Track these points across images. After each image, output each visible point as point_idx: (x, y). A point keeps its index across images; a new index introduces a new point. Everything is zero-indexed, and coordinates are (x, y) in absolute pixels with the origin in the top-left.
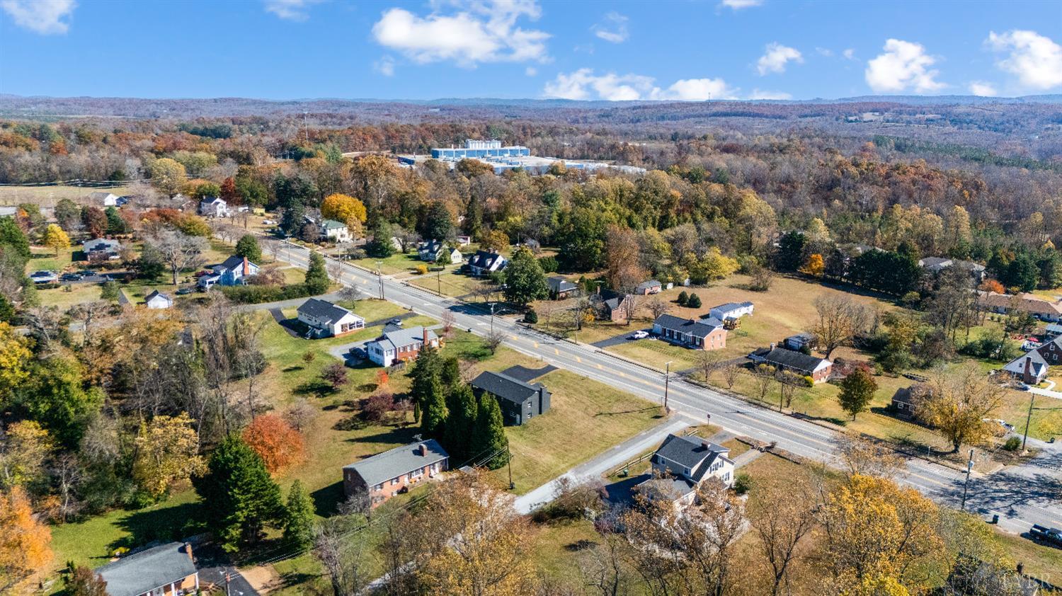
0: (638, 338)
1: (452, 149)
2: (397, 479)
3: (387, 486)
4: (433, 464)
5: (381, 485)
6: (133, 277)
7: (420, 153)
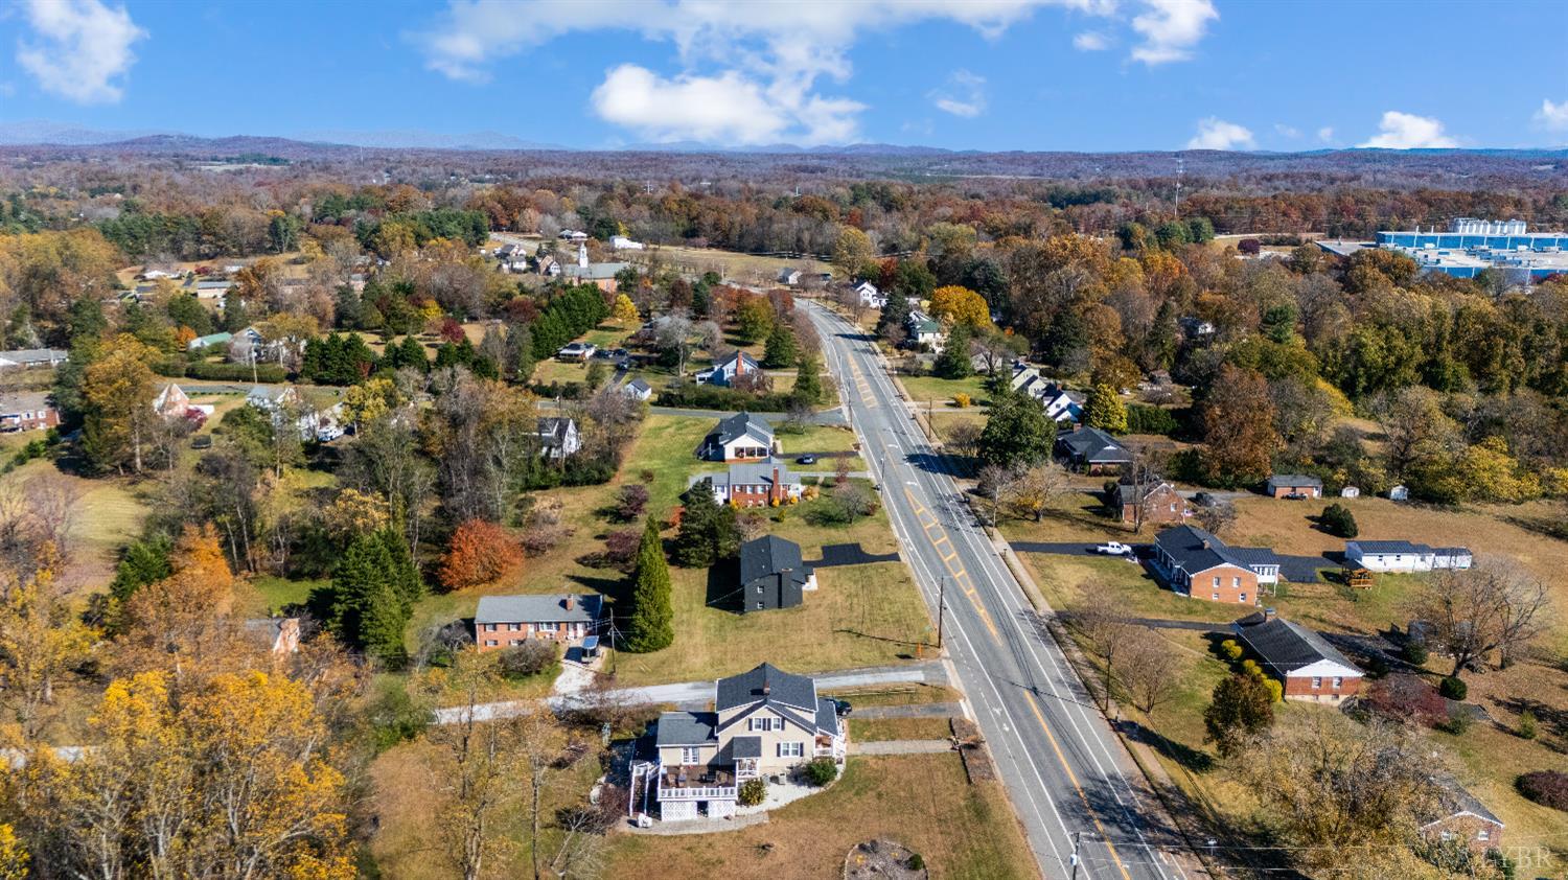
0: (1104, 553)
1: (1417, 233)
2: (518, 625)
3: (502, 629)
4: (575, 623)
5: (495, 626)
6: (650, 362)
7: (1348, 237)
